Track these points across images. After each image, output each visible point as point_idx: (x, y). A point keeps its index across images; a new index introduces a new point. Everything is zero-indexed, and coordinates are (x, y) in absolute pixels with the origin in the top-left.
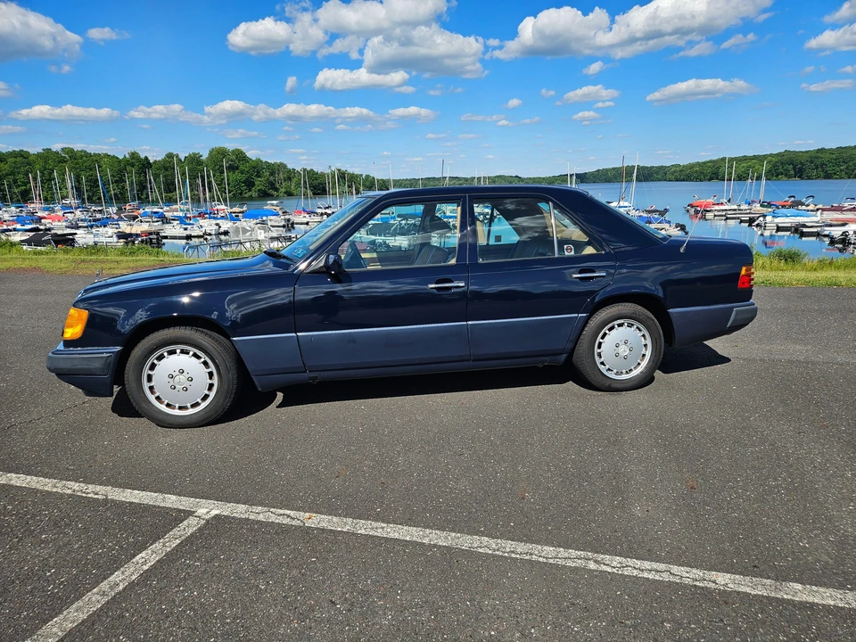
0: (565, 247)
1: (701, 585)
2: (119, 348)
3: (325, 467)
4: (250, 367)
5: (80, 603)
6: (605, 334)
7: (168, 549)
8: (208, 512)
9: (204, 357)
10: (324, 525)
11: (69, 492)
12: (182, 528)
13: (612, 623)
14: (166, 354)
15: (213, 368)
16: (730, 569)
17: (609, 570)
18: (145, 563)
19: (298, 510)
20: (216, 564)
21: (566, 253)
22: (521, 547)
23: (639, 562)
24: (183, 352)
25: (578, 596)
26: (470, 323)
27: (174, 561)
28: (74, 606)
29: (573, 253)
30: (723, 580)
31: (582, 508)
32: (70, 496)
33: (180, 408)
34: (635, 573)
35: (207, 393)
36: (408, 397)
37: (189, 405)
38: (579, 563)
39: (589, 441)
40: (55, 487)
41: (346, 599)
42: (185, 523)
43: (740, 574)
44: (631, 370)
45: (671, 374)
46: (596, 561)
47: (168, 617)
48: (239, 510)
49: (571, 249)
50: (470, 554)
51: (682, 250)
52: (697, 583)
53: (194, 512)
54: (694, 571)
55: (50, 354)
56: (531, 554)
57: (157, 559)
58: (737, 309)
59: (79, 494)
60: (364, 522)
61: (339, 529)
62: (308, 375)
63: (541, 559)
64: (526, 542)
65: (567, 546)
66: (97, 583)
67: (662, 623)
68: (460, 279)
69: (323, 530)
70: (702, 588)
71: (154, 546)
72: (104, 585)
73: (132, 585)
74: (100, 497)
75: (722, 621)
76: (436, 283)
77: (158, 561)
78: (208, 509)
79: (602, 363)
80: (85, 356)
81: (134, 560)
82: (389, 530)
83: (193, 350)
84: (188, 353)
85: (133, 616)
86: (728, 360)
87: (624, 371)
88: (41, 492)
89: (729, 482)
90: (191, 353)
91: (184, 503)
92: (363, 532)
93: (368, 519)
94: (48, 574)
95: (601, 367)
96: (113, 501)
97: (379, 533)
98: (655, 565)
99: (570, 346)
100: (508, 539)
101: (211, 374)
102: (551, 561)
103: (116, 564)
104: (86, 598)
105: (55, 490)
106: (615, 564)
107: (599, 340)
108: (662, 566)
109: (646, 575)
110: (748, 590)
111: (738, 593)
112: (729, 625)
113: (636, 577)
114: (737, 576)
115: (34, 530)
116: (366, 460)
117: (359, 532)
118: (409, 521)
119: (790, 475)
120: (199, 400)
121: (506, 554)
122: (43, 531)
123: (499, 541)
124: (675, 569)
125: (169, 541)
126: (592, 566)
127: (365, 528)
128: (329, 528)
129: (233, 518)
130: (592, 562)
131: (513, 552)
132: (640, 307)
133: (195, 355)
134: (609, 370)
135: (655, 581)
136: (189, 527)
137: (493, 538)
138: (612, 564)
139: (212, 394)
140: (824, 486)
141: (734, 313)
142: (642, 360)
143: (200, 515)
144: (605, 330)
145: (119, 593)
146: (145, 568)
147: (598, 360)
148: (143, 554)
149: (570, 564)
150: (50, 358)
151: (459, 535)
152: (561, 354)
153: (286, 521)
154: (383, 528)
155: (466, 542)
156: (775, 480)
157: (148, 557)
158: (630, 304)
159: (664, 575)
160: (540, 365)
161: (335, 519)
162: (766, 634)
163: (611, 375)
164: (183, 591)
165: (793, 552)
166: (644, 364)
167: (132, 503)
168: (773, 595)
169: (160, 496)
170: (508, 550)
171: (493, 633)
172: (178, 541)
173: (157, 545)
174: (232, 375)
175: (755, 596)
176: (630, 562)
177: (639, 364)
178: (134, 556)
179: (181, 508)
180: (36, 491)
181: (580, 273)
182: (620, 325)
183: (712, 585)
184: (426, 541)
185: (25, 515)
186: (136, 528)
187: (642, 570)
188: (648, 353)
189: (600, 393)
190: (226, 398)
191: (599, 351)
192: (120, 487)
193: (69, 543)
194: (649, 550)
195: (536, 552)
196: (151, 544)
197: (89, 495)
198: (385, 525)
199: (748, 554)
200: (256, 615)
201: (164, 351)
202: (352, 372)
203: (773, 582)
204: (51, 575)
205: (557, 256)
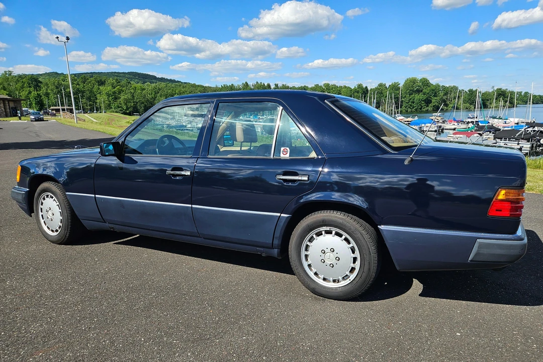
2: (27, 189)
6: (312, 238)
14: (45, 197)
15: (61, 210)
26: (195, 206)
33: (52, 231)
44: (338, 280)
58: (483, 240)
62: (108, 225)
76: (172, 171)
79: (309, 267)
83: (54, 197)
84: (52, 199)
87: (331, 279)
95: (308, 270)
101: (61, 214)
107: (306, 242)
120: (57, 229)
133: (55, 200)
134: (316, 274)
141: (476, 245)
142: (350, 273)
144: (313, 234)
147: (305, 262)
152: (273, 248)
177: (348, 276)
181: (286, 175)
182: (328, 233)
188: (357, 268)
191: (306, 253)
205: (272, 157)
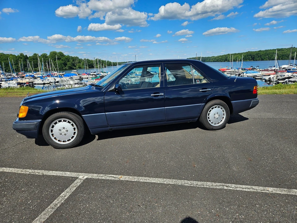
0: (197, 80)
1: (264, 192)
2: (40, 120)
3: (121, 160)
4: (89, 126)
5: (44, 212)
6: (211, 110)
7: (72, 191)
8: (83, 177)
9: (72, 122)
10: (127, 179)
11: (28, 173)
12: (75, 183)
13: (239, 206)
14: (58, 122)
15: (75, 126)
16: (271, 186)
17: (232, 189)
18: (65, 196)
19: (116, 174)
20: (92, 195)
21: (197, 83)
22: (199, 183)
23: (241, 186)
24: (64, 121)
25: (224, 198)
26: (166, 108)
27: (76, 195)
28: (42, 213)
29: (199, 83)
30: (271, 190)
31: (216, 169)
32: (29, 174)
33: (63, 141)
34: (241, 189)
35: (73, 135)
36: (143, 135)
37: (67, 140)
38: (221, 187)
39: (211, 147)
40: (22, 171)
41: (143, 204)
42: (76, 181)
43: (276, 187)
44: (219, 123)
45: (231, 124)
46: (226, 186)
47: (80, 214)
48: (95, 176)
49: (199, 81)
50: (182, 186)
51: (235, 81)
52: (263, 191)
53: (78, 178)
54: (260, 187)
55: (14, 123)
56: (203, 185)
57: (69, 194)
58: (253, 101)
59: (32, 173)
60: (141, 177)
61: (133, 180)
62: (109, 128)
63: (207, 187)
64: (200, 181)
65: (215, 182)
66: (49, 205)
67: (255, 205)
68: (162, 93)
69: (127, 181)
70: (265, 193)
71: (67, 190)
72: (52, 205)
73: (62, 204)
74: (41, 174)
75: (275, 203)
76: (154, 94)
77: (70, 195)
78: (83, 176)
79: (210, 121)
80: (28, 123)
81: (61, 195)
82: (151, 180)
83: (68, 120)
84: (66, 121)
85: (66, 215)
86: (248, 119)
87: (217, 123)
88: (17, 173)
89: (262, 158)
90: (67, 121)
91: (74, 175)
92: (142, 181)
93: (142, 176)
94: (29, 202)
95: (209, 122)
96: (46, 175)
97: (148, 181)
98: (247, 186)
99: (199, 115)
100: (194, 181)
101: (74, 129)
102: (211, 187)
103: (54, 198)
104: (46, 210)
105: (22, 173)
106: (233, 187)
107: (208, 112)
108: (249, 187)
109: (245, 190)
110: (280, 192)
111: (277, 193)
112: (278, 204)
113: (242, 190)
114: (275, 188)
115: (19, 187)
116: (135, 156)
117: (141, 181)
118: (157, 177)
119: (281, 154)
120: (70, 138)
121: (195, 186)
122: (22, 188)
123: (191, 181)
124: (254, 187)
125: (72, 188)
126: (226, 188)
127: (142, 179)
128: (129, 180)
129: (93, 179)
130: (225, 187)
131: (197, 185)
132: (222, 101)
133: (69, 122)
134: (212, 123)
135: (248, 192)
136: (77, 183)
137: (189, 180)
138: (232, 187)
139: (75, 136)
140: (293, 158)
141: (252, 102)
142: (223, 119)
143: (80, 178)
144: (211, 109)
145: (58, 207)
146: (66, 198)
147: (208, 120)
148: (64, 193)
149: (218, 187)
150: (14, 125)
151: (176, 180)
152: (196, 118)
153: (113, 179)
154: (148, 179)
155: (180, 182)
156: (276, 156)
157: (66, 194)
158: (219, 100)
159: (251, 189)
160: (189, 122)
161: (130, 177)
162: (290, 207)
163: (213, 125)
164: (82, 205)
165: (290, 179)
166: (223, 120)
167: (53, 176)
168: (289, 193)
169: (64, 173)
170: (195, 184)
171: (199, 212)
172: (75, 188)
173: (68, 190)
174: (82, 129)
175: (283, 194)
176: (239, 186)
177: (222, 120)
178: (60, 194)
179: (72, 176)
180: (15, 174)
181: (202, 89)
182: (215, 107)
183: (267, 192)
184: (165, 183)
185: (14, 182)
186: (58, 184)
187: (243, 188)
188: (225, 117)
189: (209, 131)
190: (80, 137)
191: (209, 116)
192: (47, 170)
193: (33, 191)
194: (243, 182)
195: (205, 184)
196: (65, 190)
197: (36, 174)
198: (149, 178)
199: (276, 181)
200: (112, 212)
201: (57, 121)
202: (124, 127)
203: (287, 189)
204: (30, 203)
205: (194, 83)
